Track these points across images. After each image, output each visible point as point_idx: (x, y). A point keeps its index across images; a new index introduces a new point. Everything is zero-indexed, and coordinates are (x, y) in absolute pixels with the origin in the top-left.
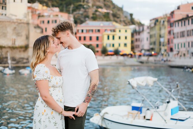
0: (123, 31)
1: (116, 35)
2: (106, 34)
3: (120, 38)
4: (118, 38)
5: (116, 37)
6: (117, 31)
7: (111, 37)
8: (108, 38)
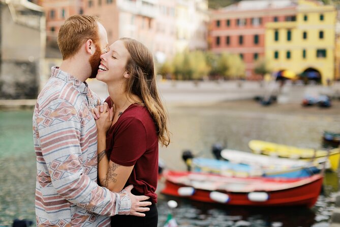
0: (314, 18)
1: (295, 28)
2: (270, 29)
3: (305, 35)
4: (301, 35)
5: (297, 35)
6: (300, 18)
7: (283, 35)
8: (276, 38)
